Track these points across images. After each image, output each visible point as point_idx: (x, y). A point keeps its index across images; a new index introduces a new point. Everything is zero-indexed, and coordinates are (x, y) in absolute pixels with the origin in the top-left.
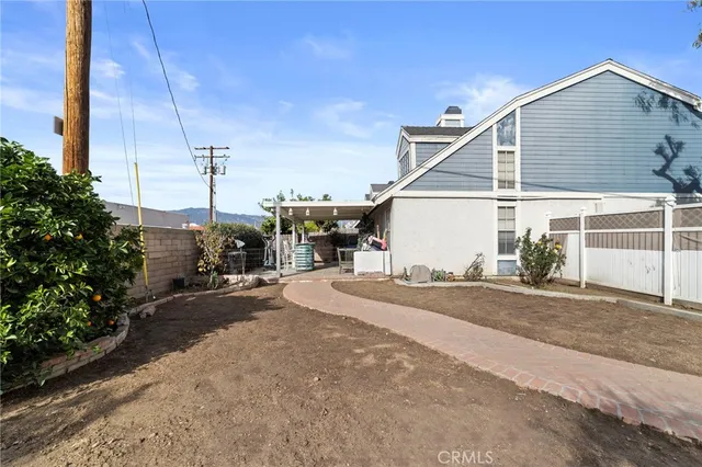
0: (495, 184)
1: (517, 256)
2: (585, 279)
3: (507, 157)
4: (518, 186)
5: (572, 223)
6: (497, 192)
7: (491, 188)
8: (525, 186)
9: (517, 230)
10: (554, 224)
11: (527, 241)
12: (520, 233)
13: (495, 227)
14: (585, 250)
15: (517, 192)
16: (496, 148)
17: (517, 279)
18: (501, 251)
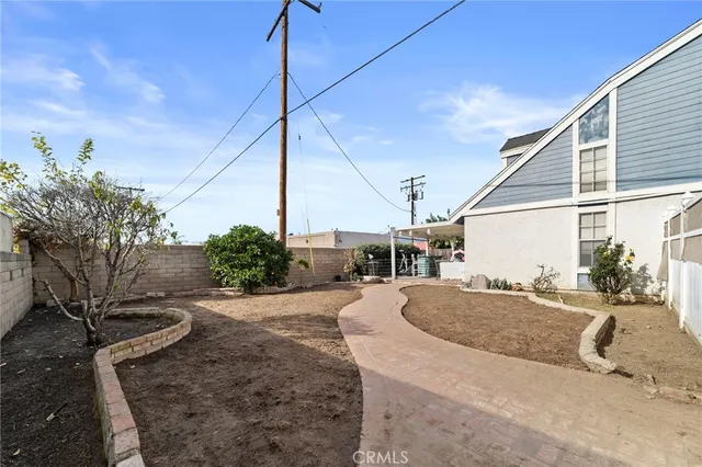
0: (576, 188)
3: (595, 155)
6: (578, 197)
7: (570, 194)
8: (621, 183)
13: (574, 237)
15: (610, 193)
16: (577, 147)
18: (582, 264)
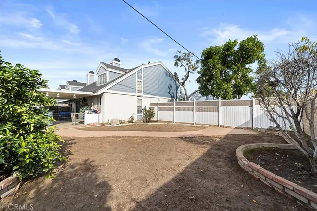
0: (137, 91)
1: (142, 114)
2: (158, 119)
3: (140, 83)
4: (142, 92)
5: (155, 105)
6: (137, 94)
8: (144, 92)
9: (142, 106)
10: (151, 105)
11: (145, 109)
12: (143, 107)
13: (137, 105)
14: (159, 112)
15: (142, 94)
16: (137, 80)
17: (142, 121)
18: (138, 113)
